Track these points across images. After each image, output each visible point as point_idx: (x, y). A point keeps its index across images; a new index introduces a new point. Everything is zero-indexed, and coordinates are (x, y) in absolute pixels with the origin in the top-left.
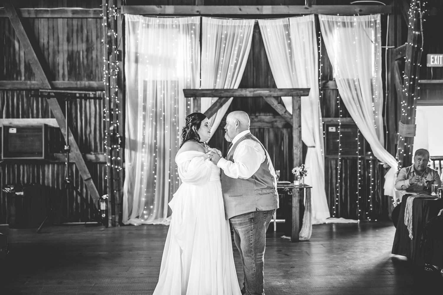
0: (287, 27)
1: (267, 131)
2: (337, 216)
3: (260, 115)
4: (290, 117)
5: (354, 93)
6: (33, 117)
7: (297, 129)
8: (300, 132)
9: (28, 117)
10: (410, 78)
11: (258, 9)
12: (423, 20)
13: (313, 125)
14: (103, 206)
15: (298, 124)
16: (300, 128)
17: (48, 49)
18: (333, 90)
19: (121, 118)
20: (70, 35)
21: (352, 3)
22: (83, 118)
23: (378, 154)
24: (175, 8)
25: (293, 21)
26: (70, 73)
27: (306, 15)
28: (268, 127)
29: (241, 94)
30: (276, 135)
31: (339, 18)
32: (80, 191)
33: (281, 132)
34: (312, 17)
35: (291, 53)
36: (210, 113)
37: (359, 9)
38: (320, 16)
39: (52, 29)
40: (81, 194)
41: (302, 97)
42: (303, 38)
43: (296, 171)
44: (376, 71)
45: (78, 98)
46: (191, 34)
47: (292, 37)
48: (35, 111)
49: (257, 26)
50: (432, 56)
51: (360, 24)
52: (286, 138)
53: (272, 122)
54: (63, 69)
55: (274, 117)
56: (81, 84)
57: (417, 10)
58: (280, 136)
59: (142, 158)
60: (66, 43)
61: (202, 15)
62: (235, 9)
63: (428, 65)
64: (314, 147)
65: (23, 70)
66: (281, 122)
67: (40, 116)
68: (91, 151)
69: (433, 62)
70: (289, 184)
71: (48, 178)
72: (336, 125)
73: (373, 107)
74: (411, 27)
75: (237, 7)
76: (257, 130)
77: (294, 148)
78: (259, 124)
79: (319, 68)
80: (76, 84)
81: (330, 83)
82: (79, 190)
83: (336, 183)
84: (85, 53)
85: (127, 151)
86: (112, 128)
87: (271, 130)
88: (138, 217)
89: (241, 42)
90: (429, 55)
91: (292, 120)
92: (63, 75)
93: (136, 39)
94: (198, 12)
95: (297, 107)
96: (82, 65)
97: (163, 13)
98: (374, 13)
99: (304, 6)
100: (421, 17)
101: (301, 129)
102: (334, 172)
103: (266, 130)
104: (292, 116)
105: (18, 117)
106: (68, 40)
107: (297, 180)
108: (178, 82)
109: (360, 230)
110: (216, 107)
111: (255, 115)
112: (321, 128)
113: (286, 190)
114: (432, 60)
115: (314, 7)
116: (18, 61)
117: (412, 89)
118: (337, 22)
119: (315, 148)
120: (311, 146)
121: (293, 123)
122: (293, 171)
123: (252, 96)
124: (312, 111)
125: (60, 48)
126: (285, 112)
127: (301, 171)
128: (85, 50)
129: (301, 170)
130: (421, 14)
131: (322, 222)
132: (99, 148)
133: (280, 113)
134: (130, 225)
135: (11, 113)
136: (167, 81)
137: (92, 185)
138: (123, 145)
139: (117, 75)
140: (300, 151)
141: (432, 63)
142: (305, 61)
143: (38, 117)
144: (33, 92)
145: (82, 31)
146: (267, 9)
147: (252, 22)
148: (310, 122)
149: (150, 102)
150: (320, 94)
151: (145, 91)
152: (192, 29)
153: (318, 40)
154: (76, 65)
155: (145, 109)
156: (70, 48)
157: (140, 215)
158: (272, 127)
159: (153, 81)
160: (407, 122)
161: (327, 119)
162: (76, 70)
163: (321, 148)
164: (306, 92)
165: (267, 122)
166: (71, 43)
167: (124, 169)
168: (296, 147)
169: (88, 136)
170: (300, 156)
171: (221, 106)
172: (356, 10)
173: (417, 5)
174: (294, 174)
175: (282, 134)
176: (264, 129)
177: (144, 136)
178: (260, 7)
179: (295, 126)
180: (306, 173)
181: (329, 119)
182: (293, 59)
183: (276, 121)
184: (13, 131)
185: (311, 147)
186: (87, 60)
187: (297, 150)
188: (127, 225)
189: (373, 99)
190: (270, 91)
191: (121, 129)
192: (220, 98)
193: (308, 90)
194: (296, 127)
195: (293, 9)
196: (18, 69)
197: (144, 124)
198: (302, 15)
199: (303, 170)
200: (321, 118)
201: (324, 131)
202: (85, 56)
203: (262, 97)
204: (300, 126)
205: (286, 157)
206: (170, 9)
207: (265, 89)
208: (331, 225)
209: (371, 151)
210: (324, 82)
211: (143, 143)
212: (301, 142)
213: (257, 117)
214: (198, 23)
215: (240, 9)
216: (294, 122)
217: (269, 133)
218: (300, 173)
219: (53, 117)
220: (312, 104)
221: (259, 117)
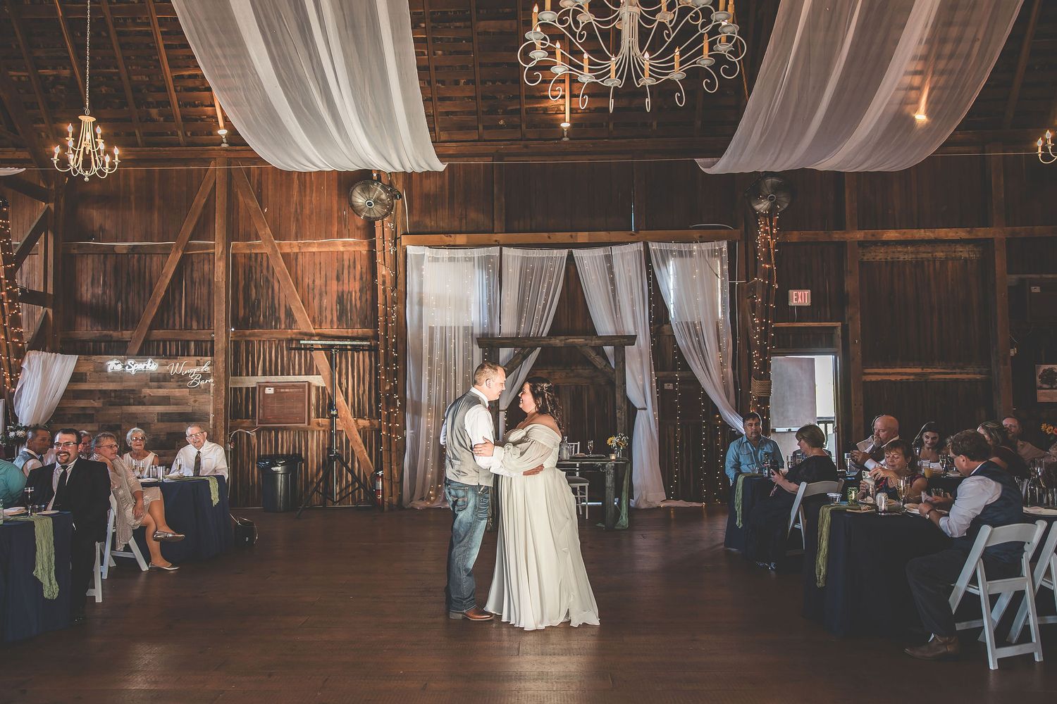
0: (609, 258)
1: (586, 389)
2: (676, 499)
3: (577, 369)
4: (612, 371)
5: (695, 340)
6: (294, 374)
7: (621, 385)
9: (288, 374)
10: (762, 322)
11: (571, 236)
12: (774, 250)
13: (643, 379)
14: (379, 485)
15: (622, 379)
17: (313, 289)
18: (669, 335)
19: (402, 374)
20: (341, 272)
21: (691, 227)
22: (355, 374)
23: (727, 419)
24: (468, 237)
25: (616, 250)
26: (339, 319)
27: (632, 243)
28: (587, 383)
29: (549, 344)
30: (597, 394)
31: (675, 247)
32: (350, 467)
33: (603, 390)
34: (640, 246)
35: (614, 291)
37: (699, 235)
38: (650, 244)
39: (318, 266)
40: (352, 472)
41: (626, 347)
42: (629, 271)
43: (611, 442)
44: (724, 312)
45: (349, 350)
46: (489, 269)
47: (616, 270)
48: (297, 367)
49: (570, 257)
50: (794, 293)
51: (701, 253)
53: (592, 379)
54: (332, 314)
55: (593, 372)
56: (352, 333)
57: (767, 239)
58: (602, 395)
59: (428, 424)
60: (335, 282)
61: (501, 246)
62: (543, 237)
63: (791, 304)
64: (645, 409)
65: (283, 316)
66: (602, 378)
67: (303, 372)
68: (364, 415)
69: (797, 300)
71: (312, 449)
72: (673, 381)
73: (720, 357)
74: (760, 258)
75: (546, 235)
76: (573, 387)
77: (617, 411)
78: (576, 380)
79: (650, 309)
80: (347, 332)
81: (666, 327)
82: (350, 465)
83: (676, 455)
84: (358, 294)
85: (408, 417)
86: (388, 388)
87: (591, 387)
88: (422, 499)
89: (552, 277)
90: (790, 291)
91: (614, 375)
92: (332, 321)
93: (421, 276)
94: (496, 241)
95: (620, 360)
96: (354, 309)
97: (452, 243)
98: (719, 239)
99: (630, 232)
100: (771, 246)
101: (625, 385)
102: (672, 441)
104: (614, 370)
105: (276, 374)
106: (338, 279)
107: (614, 453)
108: (472, 327)
109: (705, 516)
110: (519, 360)
112: (654, 384)
114: (795, 297)
115: (643, 233)
116: (277, 306)
117: (764, 335)
118: (671, 251)
119: (647, 411)
120: (640, 407)
121: (615, 380)
122: (609, 441)
123: (562, 345)
125: (328, 288)
126: (606, 366)
128: (358, 290)
130: (772, 242)
131: (654, 506)
132: (374, 411)
133: (599, 367)
134: (413, 508)
135: (268, 369)
136: (458, 327)
137: (365, 458)
138: (403, 408)
139: (395, 322)
140: (624, 415)
141: (794, 302)
142: (632, 300)
143: (300, 374)
144: (294, 342)
145: (355, 268)
146: (583, 237)
147: (565, 252)
149: (437, 353)
150: (652, 341)
151: (431, 339)
152: (489, 263)
153: (648, 274)
154: (347, 309)
155: (431, 362)
156: (340, 289)
157: (426, 496)
158: (592, 384)
159: (441, 328)
160: (760, 378)
161: (661, 374)
162: (347, 316)
163: (654, 410)
164: (631, 339)
165: (585, 378)
166: (341, 282)
167: (405, 438)
168: (620, 409)
169: (361, 397)
170: (626, 422)
171: (525, 357)
172: (695, 236)
173: (766, 232)
176: (582, 386)
177: (430, 396)
178: (574, 234)
179: (618, 382)
181: (665, 373)
182: (617, 298)
183: (596, 377)
184: (270, 391)
185: (641, 409)
186: (361, 303)
187: (621, 414)
188: (408, 509)
189: (720, 347)
190: (586, 340)
191: (400, 388)
192: (523, 348)
193: (634, 337)
194: (620, 383)
195: (615, 236)
196: (277, 315)
197: (430, 381)
198: (626, 243)
199: (620, 440)
200: (653, 372)
201: (657, 388)
202: (358, 298)
203: (575, 347)
206: (461, 239)
207: (579, 337)
208: (668, 508)
209: (719, 413)
210: (657, 326)
211: (429, 405)
212: (627, 401)
213: (572, 371)
214: (498, 254)
215: (549, 237)
216: (617, 377)
217: (588, 391)
218: (617, 443)
219: (318, 374)
220: (641, 355)
221: (575, 371)
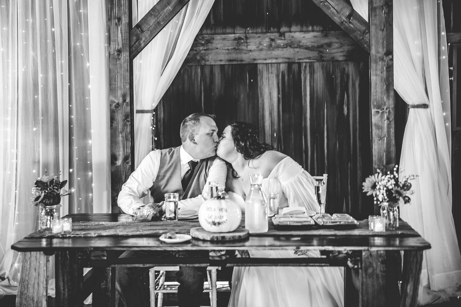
1: (308, 68)
3: (290, 32)
4: (363, 28)
7: (382, 59)
8: (390, 68)
13: (424, 49)
15: (383, 47)
16: (391, 56)
28: (309, 58)
30: (329, 79)
33: (343, 71)
36: (152, 21)
43: (374, 187)
52: (354, 85)
53: (319, 48)
55: (326, 36)
58: (338, 81)
64: (425, 106)
66: (342, 45)
70: (353, 227)
76: (283, 67)
77: (373, 111)
78: (288, 53)
87: (317, 65)
91: (367, 35)
95: (380, 2)
101: (392, 60)
103: (306, 67)
104: (367, 25)
107: (379, 214)
110: (169, 8)
111: (279, 32)
112: (445, 57)
113: (341, 256)
119: (428, 110)
120: (416, 103)
121: (369, 46)
122: (367, 185)
124: (421, 12)
126: (349, 17)
127: (390, 187)
129: (391, 184)
133: (336, 19)
140: (388, 119)
148: (414, 44)
158: (321, 59)
163: (444, 108)
165: (307, 48)
168: (379, 107)
170: (389, 132)
174: (368, 194)
175: (345, 76)
176: (300, 64)
179: (376, 51)
180: (407, 193)
183: (329, 45)
185: (418, 106)
187: (382, 117)
194: (379, 55)
199: (397, 183)
200: (443, 33)
201: (450, 64)
204: (389, 52)
205: (355, 131)
212: (392, 94)
213: (282, 35)
216: (373, 42)
217: (312, 73)
218: (389, 191)
221: (287, 35)
